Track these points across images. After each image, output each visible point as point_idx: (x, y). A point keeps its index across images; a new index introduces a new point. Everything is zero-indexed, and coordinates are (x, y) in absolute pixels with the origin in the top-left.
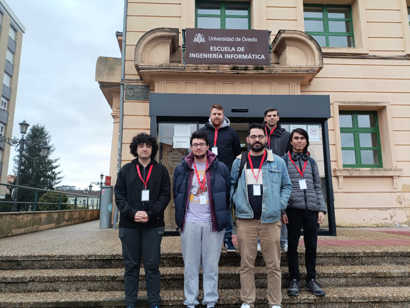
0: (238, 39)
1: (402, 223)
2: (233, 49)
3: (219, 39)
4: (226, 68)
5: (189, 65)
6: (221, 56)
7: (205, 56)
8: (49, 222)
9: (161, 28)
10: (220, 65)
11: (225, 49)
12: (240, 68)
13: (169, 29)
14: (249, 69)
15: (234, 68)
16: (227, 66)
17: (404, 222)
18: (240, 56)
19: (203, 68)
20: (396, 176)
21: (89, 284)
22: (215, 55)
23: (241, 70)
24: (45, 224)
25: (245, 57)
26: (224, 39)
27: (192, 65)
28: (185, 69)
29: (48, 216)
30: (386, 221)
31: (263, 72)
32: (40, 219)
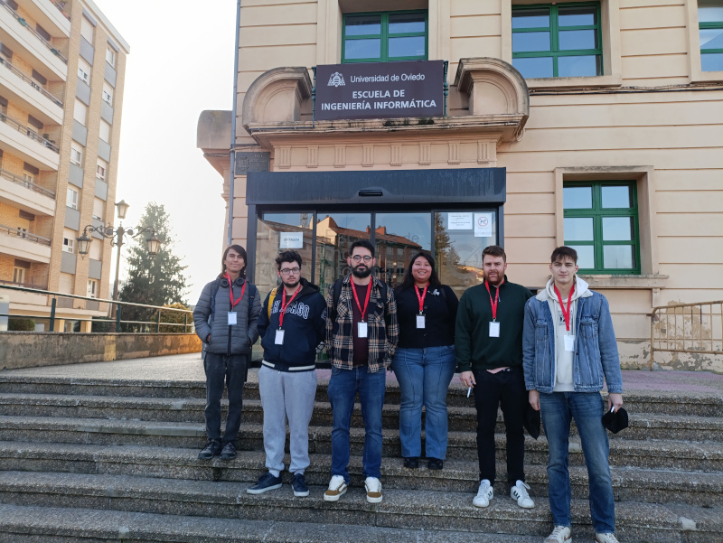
0: (395, 78)
1: (664, 364)
2: (387, 94)
3: (367, 79)
4: (376, 124)
5: (321, 122)
6: (368, 105)
7: (345, 106)
8: (139, 349)
9: (281, 68)
10: (366, 120)
11: (376, 94)
12: (397, 123)
13: (293, 68)
14: (411, 123)
15: (387, 124)
16: (377, 120)
17: (667, 362)
18: (397, 104)
19: (341, 126)
20: (656, 288)
21: (141, 412)
22: (359, 105)
23: (399, 125)
24: (132, 350)
25: (405, 105)
26: (374, 79)
27: (324, 122)
28: (314, 127)
29: (137, 340)
30: (635, 360)
31: (433, 127)
32: (125, 343)
